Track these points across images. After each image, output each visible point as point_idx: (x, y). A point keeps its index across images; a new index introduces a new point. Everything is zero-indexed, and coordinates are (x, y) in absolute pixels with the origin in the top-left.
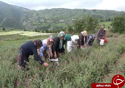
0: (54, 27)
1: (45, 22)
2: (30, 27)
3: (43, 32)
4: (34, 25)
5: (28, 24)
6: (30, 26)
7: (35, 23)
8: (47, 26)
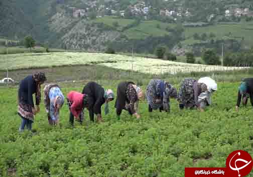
0: (198, 42)
1: (152, 17)
2: (84, 37)
3: (193, 62)
4: (103, 28)
5: (74, 24)
6: (83, 31)
7: (108, 21)
8: (162, 33)
